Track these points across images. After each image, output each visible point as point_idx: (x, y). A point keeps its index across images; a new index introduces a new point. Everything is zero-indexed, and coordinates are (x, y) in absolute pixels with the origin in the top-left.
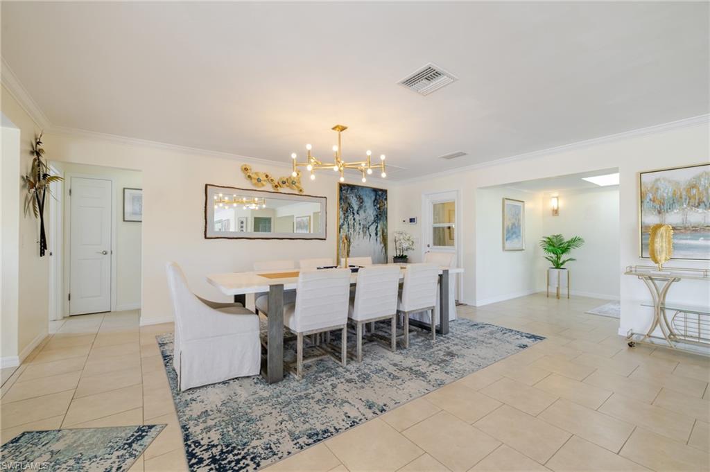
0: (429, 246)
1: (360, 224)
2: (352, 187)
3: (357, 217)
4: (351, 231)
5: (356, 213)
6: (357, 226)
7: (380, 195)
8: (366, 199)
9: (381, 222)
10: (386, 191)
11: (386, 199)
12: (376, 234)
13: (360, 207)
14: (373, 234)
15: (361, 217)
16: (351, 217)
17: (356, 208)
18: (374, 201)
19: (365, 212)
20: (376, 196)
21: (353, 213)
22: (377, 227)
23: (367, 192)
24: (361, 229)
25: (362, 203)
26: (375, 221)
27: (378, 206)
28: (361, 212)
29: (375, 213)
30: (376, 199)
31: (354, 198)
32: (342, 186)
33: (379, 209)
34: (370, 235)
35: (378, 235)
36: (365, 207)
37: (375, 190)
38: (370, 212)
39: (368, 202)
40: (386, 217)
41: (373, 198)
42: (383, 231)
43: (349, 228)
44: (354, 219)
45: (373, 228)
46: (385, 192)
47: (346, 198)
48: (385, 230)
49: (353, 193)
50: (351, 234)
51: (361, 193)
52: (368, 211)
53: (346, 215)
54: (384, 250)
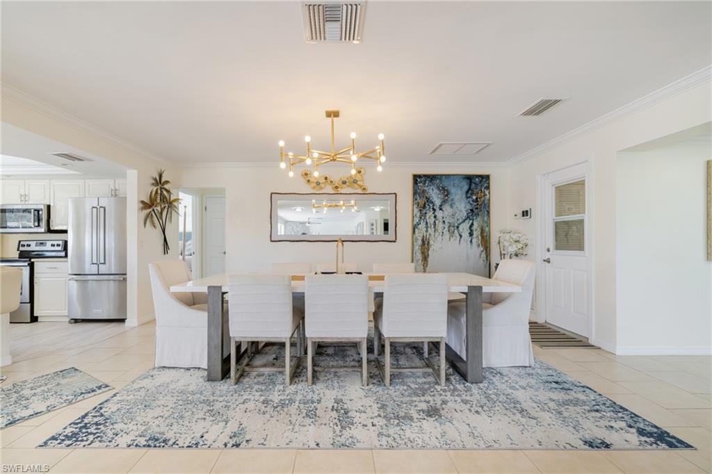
0: (548, 250)
1: (444, 222)
2: (432, 178)
3: (439, 214)
4: (431, 231)
5: (438, 210)
6: (440, 226)
7: (477, 185)
8: (453, 190)
9: (479, 219)
10: (488, 177)
11: (488, 188)
12: (471, 234)
13: (444, 202)
14: (466, 234)
15: (446, 213)
16: (430, 214)
17: (438, 202)
18: (467, 192)
19: (452, 207)
20: (470, 185)
21: (434, 210)
22: (472, 224)
23: (456, 182)
24: (446, 229)
25: (447, 195)
26: (468, 217)
27: (474, 197)
28: (447, 207)
29: (469, 207)
30: (470, 189)
31: (435, 190)
32: (416, 178)
33: (476, 200)
34: (461, 236)
35: (475, 236)
36: (452, 200)
37: (469, 178)
38: (461, 206)
39: (458, 194)
40: (488, 212)
41: (466, 188)
42: (482, 231)
43: (427, 227)
44: (435, 217)
45: (465, 227)
46: (485, 178)
47: (424, 191)
48: (487, 229)
49: (433, 185)
50: (430, 234)
51: (446, 183)
52: (457, 204)
53: (424, 211)
54: (484, 255)
